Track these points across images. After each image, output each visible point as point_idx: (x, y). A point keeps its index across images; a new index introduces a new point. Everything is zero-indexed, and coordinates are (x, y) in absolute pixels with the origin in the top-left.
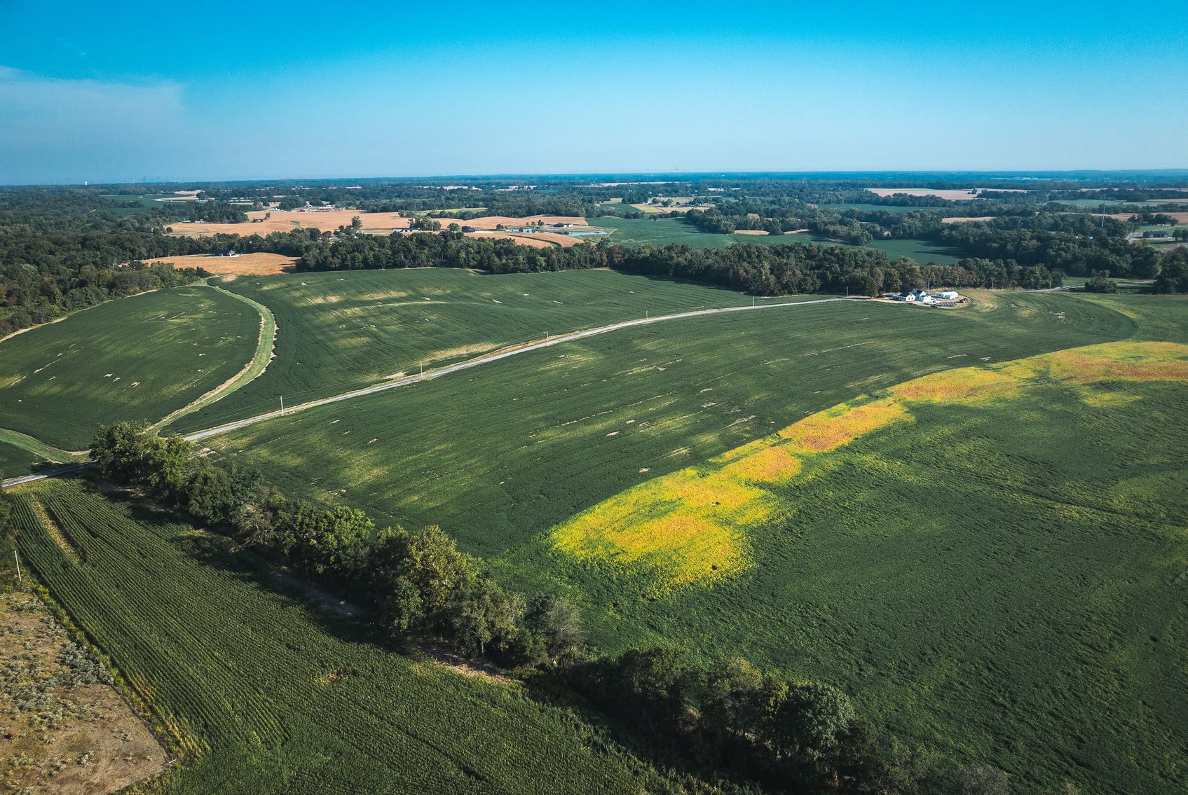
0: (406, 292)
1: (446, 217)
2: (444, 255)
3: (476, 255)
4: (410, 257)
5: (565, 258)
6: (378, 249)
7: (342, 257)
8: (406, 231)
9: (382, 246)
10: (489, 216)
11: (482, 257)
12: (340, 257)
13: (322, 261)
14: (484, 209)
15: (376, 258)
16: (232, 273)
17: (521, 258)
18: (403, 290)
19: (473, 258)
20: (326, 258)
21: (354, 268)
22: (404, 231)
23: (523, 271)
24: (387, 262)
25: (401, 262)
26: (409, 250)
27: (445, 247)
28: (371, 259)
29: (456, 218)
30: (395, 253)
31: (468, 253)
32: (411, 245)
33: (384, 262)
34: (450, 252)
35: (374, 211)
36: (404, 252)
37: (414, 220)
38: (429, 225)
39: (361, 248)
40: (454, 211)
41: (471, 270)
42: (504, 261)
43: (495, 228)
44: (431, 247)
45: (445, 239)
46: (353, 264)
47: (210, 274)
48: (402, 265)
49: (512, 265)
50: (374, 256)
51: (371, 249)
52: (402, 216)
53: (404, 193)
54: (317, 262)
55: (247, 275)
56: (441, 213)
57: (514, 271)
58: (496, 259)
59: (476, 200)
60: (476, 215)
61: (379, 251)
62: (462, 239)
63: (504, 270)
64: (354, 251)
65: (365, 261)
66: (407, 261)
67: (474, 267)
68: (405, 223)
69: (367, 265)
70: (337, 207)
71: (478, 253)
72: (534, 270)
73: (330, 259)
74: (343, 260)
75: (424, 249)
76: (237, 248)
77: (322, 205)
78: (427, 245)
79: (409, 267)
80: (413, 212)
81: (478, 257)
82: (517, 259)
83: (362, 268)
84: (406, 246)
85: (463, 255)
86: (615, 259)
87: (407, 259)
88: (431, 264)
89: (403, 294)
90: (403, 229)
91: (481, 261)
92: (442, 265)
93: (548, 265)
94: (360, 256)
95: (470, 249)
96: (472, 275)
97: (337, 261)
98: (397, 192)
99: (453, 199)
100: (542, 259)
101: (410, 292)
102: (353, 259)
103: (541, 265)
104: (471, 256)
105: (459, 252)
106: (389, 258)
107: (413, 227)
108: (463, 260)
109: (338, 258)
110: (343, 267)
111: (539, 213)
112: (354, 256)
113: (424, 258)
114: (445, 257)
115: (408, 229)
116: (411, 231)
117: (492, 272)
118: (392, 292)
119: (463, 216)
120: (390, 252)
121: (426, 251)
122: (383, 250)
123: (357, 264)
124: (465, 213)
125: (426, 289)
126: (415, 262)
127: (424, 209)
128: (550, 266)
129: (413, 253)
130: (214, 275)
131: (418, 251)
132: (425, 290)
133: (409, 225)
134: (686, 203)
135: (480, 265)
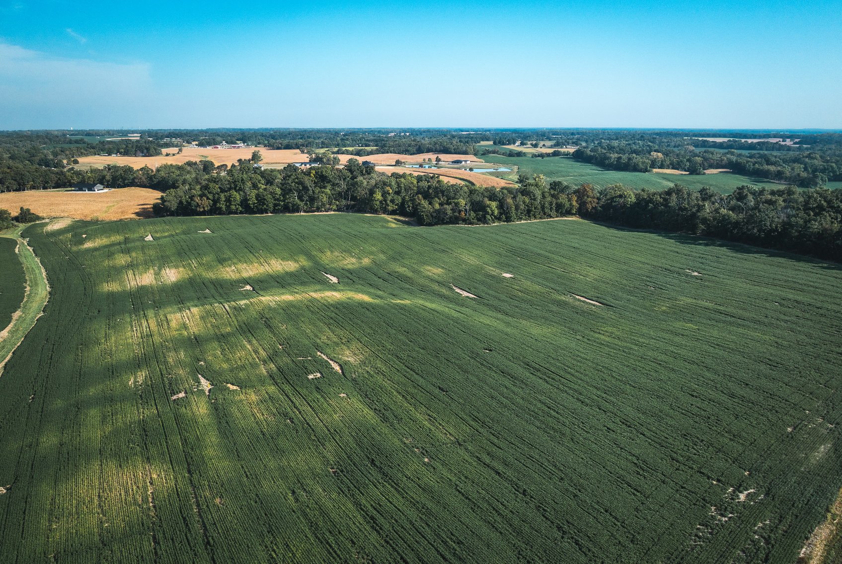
0: (296, 261)
1: (343, 153)
2: (352, 195)
3: (396, 197)
4: (306, 198)
5: (524, 203)
6: (263, 187)
7: (214, 197)
8: (305, 165)
9: (269, 182)
10: (383, 153)
11: (403, 199)
12: (211, 197)
13: (187, 201)
14: (375, 148)
15: (260, 199)
16: (68, 217)
17: (462, 202)
18: (292, 257)
19: (392, 201)
20: (192, 198)
21: (230, 212)
22: (303, 165)
23: (465, 221)
24: (275, 205)
25: (294, 205)
26: (306, 188)
27: (354, 185)
28: (253, 200)
29: (352, 154)
30: (286, 191)
31: (384, 194)
32: (308, 182)
33: (271, 205)
34: (362, 193)
35: (278, 148)
36: (299, 191)
37: (314, 155)
38: (328, 160)
39: (239, 184)
40: (350, 149)
41: (389, 218)
42: (437, 206)
43: (394, 163)
44: (333, 185)
45: (352, 174)
46: (228, 207)
47: (38, 218)
48: (297, 210)
49: (449, 212)
50: (257, 196)
51: (255, 186)
52: (303, 152)
53: (306, 136)
54: (181, 202)
55: (89, 219)
56: (338, 151)
57: (454, 220)
58: (425, 203)
59: (367, 140)
60: (371, 152)
61: (265, 189)
62: (374, 175)
63: (439, 219)
64: (230, 189)
65: (244, 203)
66: (302, 204)
67: (393, 213)
68: (305, 158)
69: (247, 208)
70: (248, 145)
71: (398, 193)
72: (483, 220)
73: (197, 199)
74: (216, 201)
75: (325, 187)
76: (108, 181)
77: (236, 144)
78: (329, 182)
79: (305, 212)
80: (313, 149)
81: (399, 199)
82: (457, 204)
83: (241, 213)
84: (301, 183)
85: (378, 196)
86: (589, 206)
87: (302, 200)
88: (335, 207)
89: (291, 266)
90: (302, 163)
91: (403, 203)
92: (348, 208)
93: (501, 214)
94: (237, 196)
95: (388, 188)
96: (393, 225)
97: (206, 203)
98: (301, 135)
99: (347, 139)
100: (494, 204)
101: (304, 262)
102: (228, 200)
103: (493, 214)
104: (389, 198)
105: (372, 192)
106: (278, 200)
107: (312, 161)
108: (378, 203)
109: (208, 198)
110: (214, 210)
111: (429, 151)
112: (230, 196)
113: (325, 199)
114: (354, 198)
115: (307, 163)
116: (310, 165)
117: (420, 222)
118: (273, 262)
119: (358, 153)
120: (278, 191)
121: (328, 191)
122: (270, 188)
123: (233, 207)
124: (361, 150)
125: (329, 253)
126: (312, 204)
127: (322, 148)
128: (505, 215)
129: (311, 192)
130: (43, 219)
131: (317, 190)
132: (327, 257)
133: (308, 159)
134: (552, 145)
135: (401, 211)
